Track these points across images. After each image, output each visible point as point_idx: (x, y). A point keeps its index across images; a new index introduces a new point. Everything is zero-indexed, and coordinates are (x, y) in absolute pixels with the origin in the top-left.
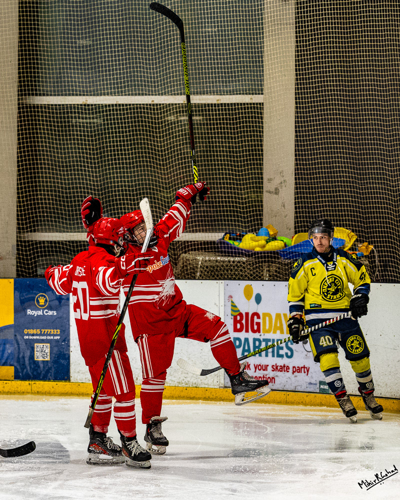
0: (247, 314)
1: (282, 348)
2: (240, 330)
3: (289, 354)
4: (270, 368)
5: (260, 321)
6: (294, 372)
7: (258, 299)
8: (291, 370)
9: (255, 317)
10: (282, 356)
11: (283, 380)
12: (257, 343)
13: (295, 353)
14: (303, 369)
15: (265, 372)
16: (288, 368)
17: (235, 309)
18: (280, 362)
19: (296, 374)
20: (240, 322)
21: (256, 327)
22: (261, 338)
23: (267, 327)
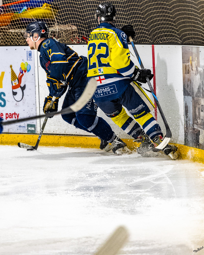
3: (3, 104)
6: (6, 118)
13: (7, 103)
14: (14, 115)
16: (2, 114)
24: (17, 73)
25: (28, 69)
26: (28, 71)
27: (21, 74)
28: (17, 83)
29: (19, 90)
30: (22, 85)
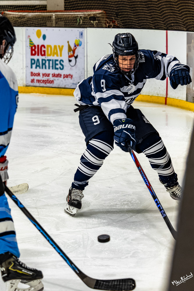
0: (38, 46)
1: (57, 64)
2: (35, 55)
3: (62, 67)
4: (51, 76)
5: (45, 49)
6: (64, 78)
7: (44, 37)
8: (62, 77)
9: (43, 47)
10: (57, 69)
11: (58, 82)
12: (44, 62)
13: (65, 68)
14: (69, 76)
15: (48, 78)
16: (61, 75)
17: (31, 43)
18: (57, 72)
19: (65, 78)
20: (34, 50)
21: (43, 53)
22: (46, 59)
23: (49, 53)
24: (72, 47)
25: (80, 44)
26: (80, 45)
27: (75, 48)
28: (72, 54)
29: (73, 59)
30: (75, 55)
